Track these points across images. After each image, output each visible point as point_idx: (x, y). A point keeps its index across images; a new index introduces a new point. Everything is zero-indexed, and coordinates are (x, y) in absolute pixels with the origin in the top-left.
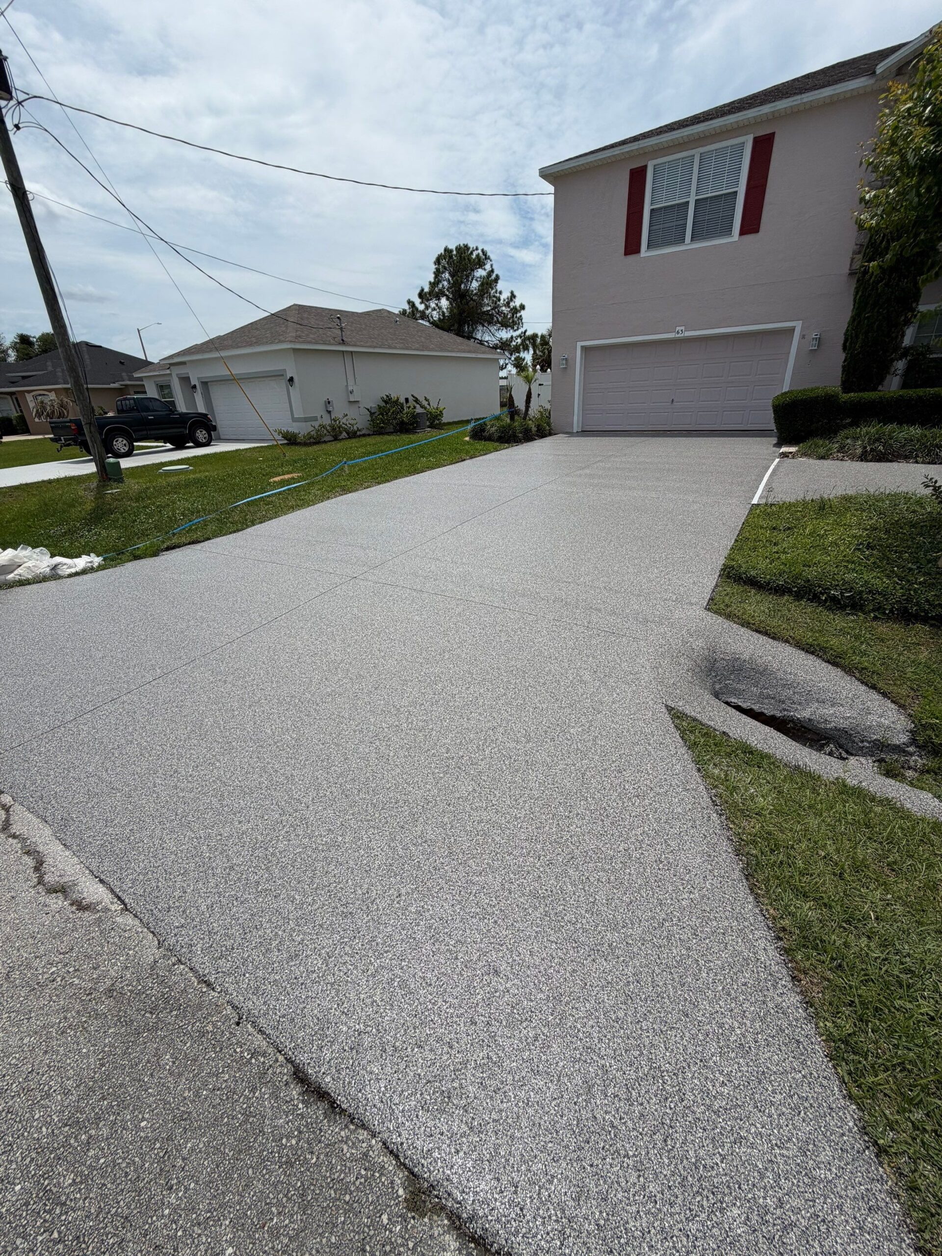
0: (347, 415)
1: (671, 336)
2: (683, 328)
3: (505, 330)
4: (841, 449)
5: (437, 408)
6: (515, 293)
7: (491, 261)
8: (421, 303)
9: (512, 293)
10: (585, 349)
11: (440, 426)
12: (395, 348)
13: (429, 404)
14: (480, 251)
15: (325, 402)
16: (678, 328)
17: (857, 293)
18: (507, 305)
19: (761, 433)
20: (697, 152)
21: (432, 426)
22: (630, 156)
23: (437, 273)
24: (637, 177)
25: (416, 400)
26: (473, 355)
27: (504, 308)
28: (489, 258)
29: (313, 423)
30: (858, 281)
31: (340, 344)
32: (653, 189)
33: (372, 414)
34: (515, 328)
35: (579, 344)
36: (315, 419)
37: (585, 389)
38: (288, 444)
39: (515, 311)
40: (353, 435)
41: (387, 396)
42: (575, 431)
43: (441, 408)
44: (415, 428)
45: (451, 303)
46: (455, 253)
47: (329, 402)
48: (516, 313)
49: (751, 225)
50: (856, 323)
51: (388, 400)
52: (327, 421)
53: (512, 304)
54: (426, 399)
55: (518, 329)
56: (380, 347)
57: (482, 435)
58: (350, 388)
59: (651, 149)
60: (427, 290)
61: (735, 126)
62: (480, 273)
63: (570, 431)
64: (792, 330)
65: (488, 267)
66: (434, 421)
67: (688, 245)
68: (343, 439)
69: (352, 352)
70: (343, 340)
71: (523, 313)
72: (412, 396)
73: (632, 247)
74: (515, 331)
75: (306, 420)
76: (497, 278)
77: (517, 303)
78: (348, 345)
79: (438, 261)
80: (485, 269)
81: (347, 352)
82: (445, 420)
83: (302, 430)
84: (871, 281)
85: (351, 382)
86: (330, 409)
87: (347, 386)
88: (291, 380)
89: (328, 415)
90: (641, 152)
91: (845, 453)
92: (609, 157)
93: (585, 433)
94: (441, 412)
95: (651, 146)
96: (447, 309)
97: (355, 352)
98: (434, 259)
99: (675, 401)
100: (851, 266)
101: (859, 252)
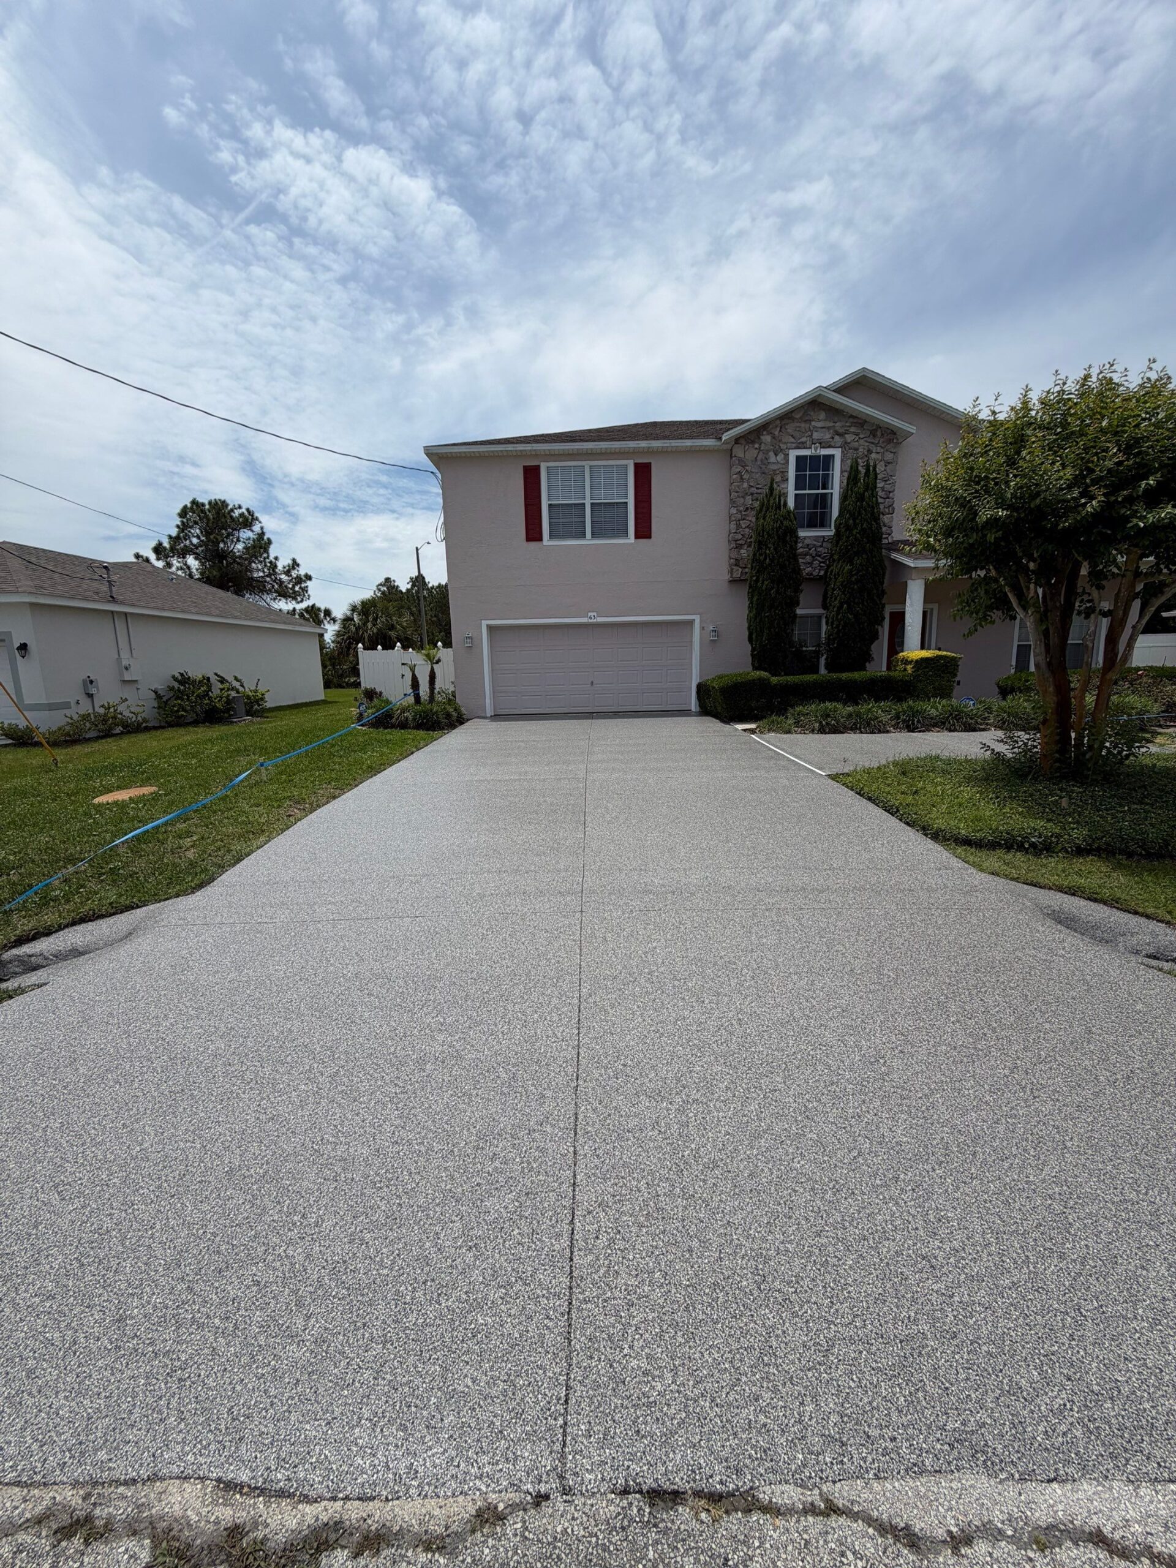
0: (126, 700)
1: (584, 620)
2: (595, 614)
3: (283, 600)
4: (797, 724)
5: (256, 691)
6: (298, 561)
7: (260, 522)
8: (158, 559)
9: (294, 560)
10: (490, 628)
11: (263, 713)
12: (190, 612)
13: (242, 686)
14: (244, 510)
15: (84, 681)
16: (590, 614)
17: (753, 597)
18: (288, 573)
19: (684, 713)
20: (586, 464)
21: (249, 713)
22: (522, 455)
23: (183, 528)
24: (531, 476)
25: (222, 680)
26: (290, 627)
27: (283, 577)
28: (257, 519)
29: (68, 712)
30: (750, 587)
31: (109, 601)
32: (549, 487)
33: (158, 696)
34: (299, 599)
35: (484, 623)
36: (66, 706)
37: (493, 670)
38: (14, 745)
39: (299, 580)
40: (133, 728)
41: (182, 675)
42: (488, 715)
43: (262, 689)
44: (230, 716)
45: (203, 564)
46: (207, 507)
47: (91, 682)
48: (301, 583)
49: (644, 531)
50: (758, 620)
51: (184, 680)
52: (85, 707)
53: (294, 573)
54: (236, 679)
55: (302, 601)
56: (169, 610)
57: (388, 723)
58: (125, 663)
59: (542, 453)
60: (166, 544)
61: (617, 451)
62: (246, 534)
63: (483, 715)
64: (691, 623)
65: (257, 528)
66: (254, 706)
67: (588, 541)
68: (118, 734)
69: (126, 614)
70: (112, 597)
71: (309, 583)
72: (216, 674)
73: (533, 534)
74: (298, 603)
75: (51, 707)
76: (270, 542)
77: (302, 571)
78: (122, 603)
79: (183, 513)
80: (252, 531)
81: (118, 613)
82: (268, 705)
83: (45, 723)
84: (764, 588)
85: (125, 654)
86: (93, 691)
87: (119, 659)
88: (23, 647)
89: (89, 701)
90: (533, 453)
91: (801, 726)
92: (502, 451)
93: (497, 717)
94: (263, 695)
95: (544, 450)
96: (197, 570)
97: (132, 614)
98: (178, 510)
99: (595, 682)
100: (732, 574)
101: (736, 565)
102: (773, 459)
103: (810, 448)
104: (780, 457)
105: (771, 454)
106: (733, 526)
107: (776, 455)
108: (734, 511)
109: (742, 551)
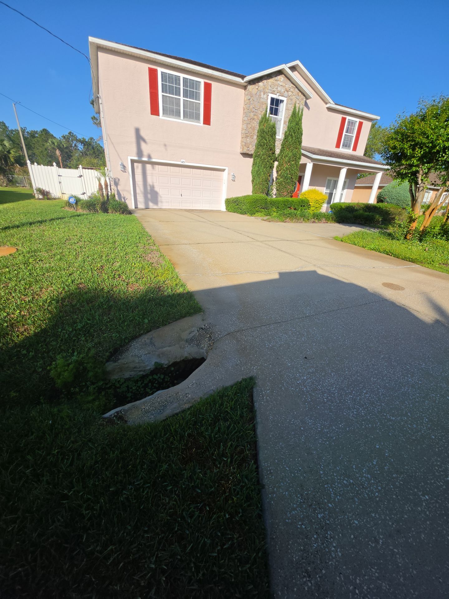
1: (179, 163)
2: (184, 160)
10: (132, 161)
16: (182, 160)
20: (181, 76)
22: (148, 60)
32: (162, 84)
35: (129, 158)
42: (133, 208)
49: (207, 121)
59: (159, 62)
64: (224, 170)
67: (183, 120)
73: (155, 111)
90: (154, 60)
99: (182, 195)
100: (243, 149)
101: (245, 146)
102: (262, 96)
103: (276, 95)
104: (265, 96)
105: (262, 93)
106: (245, 126)
107: (264, 94)
108: (245, 118)
109: (248, 139)
